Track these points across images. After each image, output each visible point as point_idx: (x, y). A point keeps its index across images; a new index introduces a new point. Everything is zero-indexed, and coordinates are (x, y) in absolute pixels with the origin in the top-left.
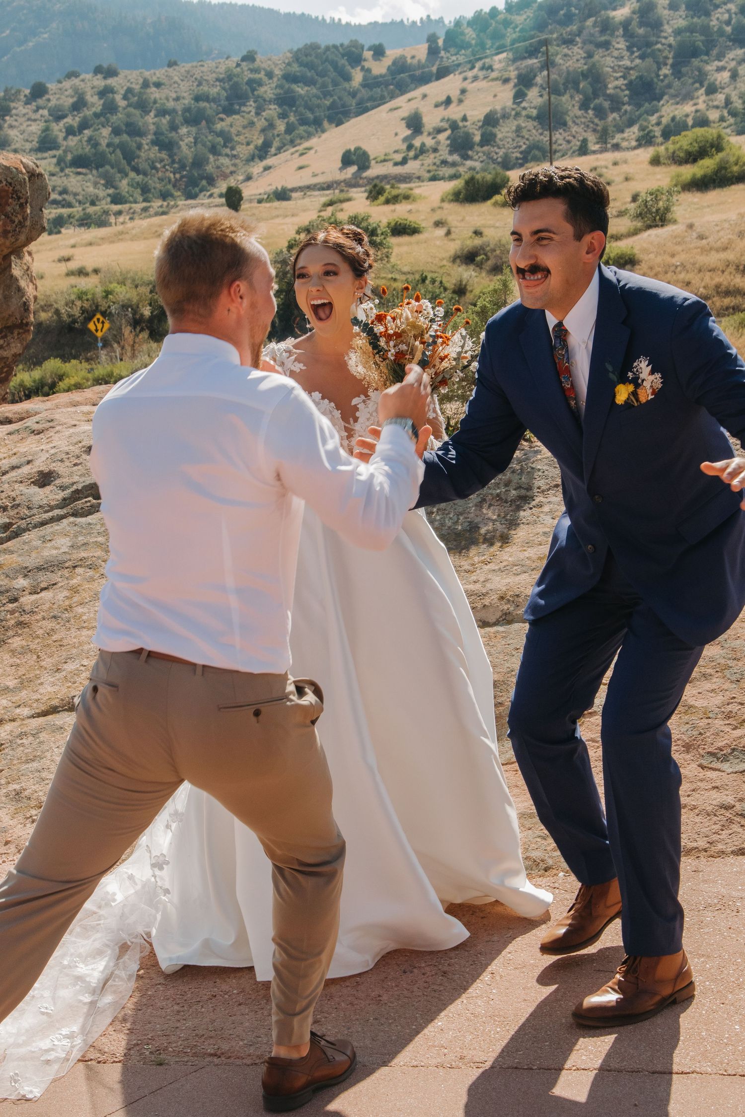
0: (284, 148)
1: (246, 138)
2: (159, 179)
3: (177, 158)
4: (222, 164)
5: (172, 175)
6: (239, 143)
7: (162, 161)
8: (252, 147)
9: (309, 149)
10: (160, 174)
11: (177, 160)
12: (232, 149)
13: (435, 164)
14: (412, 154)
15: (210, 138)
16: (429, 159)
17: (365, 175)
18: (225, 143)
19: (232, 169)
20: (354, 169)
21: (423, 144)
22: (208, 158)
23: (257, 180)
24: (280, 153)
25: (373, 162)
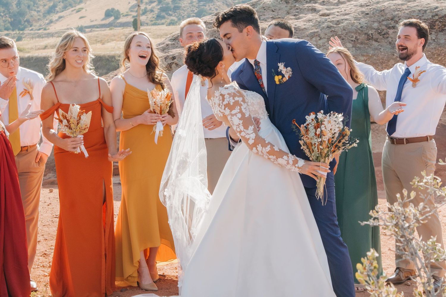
0: (68, 8)
1: (44, 2)
2: (3, 21)
3: (11, 11)
4: (34, 15)
5: (10, 20)
6: (41, 5)
7: (4, 12)
8: (47, 7)
9: (82, 9)
10: (4, 19)
11: (11, 12)
12: (38, 7)
13: (154, 17)
14: (141, 12)
15: (26, 2)
16: (150, 15)
17: (119, 21)
18: (34, 5)
19: (39, 17)
20: (112, 18)
21: (146, 8)
22: (27, 12)
23: (56, 23)
24: (65, 10)
25: (122, 15)
